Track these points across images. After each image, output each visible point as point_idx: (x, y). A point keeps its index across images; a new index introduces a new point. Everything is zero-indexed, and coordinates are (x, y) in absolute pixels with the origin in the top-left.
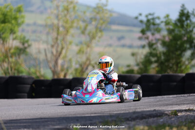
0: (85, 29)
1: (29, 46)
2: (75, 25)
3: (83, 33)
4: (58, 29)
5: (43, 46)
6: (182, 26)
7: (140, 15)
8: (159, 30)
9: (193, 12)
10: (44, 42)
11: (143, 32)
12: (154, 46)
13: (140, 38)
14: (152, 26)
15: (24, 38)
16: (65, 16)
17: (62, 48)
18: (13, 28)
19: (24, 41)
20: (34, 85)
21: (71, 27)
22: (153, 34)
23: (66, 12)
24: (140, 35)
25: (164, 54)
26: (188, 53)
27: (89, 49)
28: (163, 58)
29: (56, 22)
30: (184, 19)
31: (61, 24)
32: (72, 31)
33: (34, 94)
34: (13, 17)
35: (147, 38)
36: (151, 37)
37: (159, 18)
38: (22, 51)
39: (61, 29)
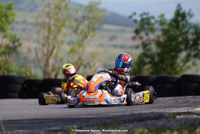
0: (77, 28)
1: (20, 45)
2: (67, 23)
3: (75, 31)
4: (49, 28)
5: (34, 45)
6: (177, 27)
7: (135, 14)
8: (153, 30)
9: (189, 12)
10: (34, 41)
11: (137, 32)
12: (148, 47)
13: (134, 38)
14: (146, 26)
15: (15, 36)
16: (57, 14)
17: (54, 48)
18: (3, 26)
19: (15, 40)
20: (25, 86)
21: (63, 26)
22: (147, 34)
23: (57, 10)
24: (134, 35)
25: (159, 55)
26: (183, 55)
27: (81, 49)
28: (157, 59)
29: (47, 20)
30: (180, 19)
31: (52, 22)
32: (64, 30)
33: (25, 95)
34: (3, 14)
35: (141, 38)
36: (145, 37)
37: (153, 17)
38: (12, 50)
39: (53, 28)
